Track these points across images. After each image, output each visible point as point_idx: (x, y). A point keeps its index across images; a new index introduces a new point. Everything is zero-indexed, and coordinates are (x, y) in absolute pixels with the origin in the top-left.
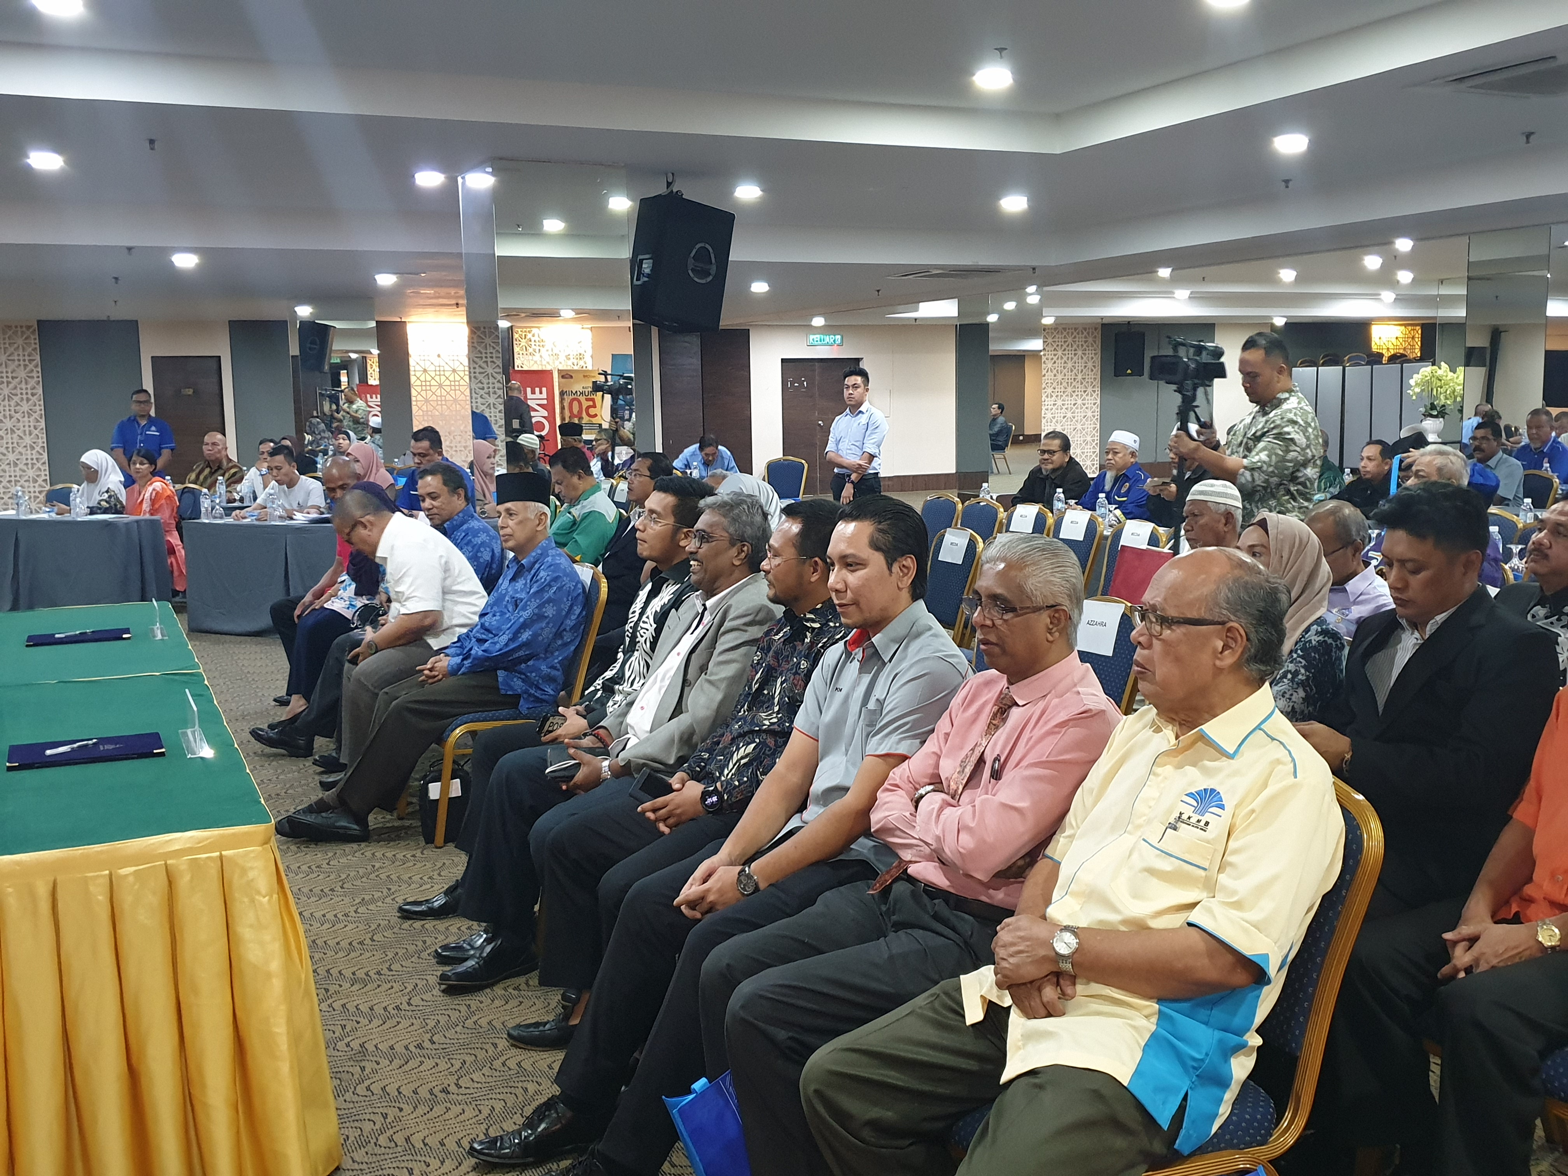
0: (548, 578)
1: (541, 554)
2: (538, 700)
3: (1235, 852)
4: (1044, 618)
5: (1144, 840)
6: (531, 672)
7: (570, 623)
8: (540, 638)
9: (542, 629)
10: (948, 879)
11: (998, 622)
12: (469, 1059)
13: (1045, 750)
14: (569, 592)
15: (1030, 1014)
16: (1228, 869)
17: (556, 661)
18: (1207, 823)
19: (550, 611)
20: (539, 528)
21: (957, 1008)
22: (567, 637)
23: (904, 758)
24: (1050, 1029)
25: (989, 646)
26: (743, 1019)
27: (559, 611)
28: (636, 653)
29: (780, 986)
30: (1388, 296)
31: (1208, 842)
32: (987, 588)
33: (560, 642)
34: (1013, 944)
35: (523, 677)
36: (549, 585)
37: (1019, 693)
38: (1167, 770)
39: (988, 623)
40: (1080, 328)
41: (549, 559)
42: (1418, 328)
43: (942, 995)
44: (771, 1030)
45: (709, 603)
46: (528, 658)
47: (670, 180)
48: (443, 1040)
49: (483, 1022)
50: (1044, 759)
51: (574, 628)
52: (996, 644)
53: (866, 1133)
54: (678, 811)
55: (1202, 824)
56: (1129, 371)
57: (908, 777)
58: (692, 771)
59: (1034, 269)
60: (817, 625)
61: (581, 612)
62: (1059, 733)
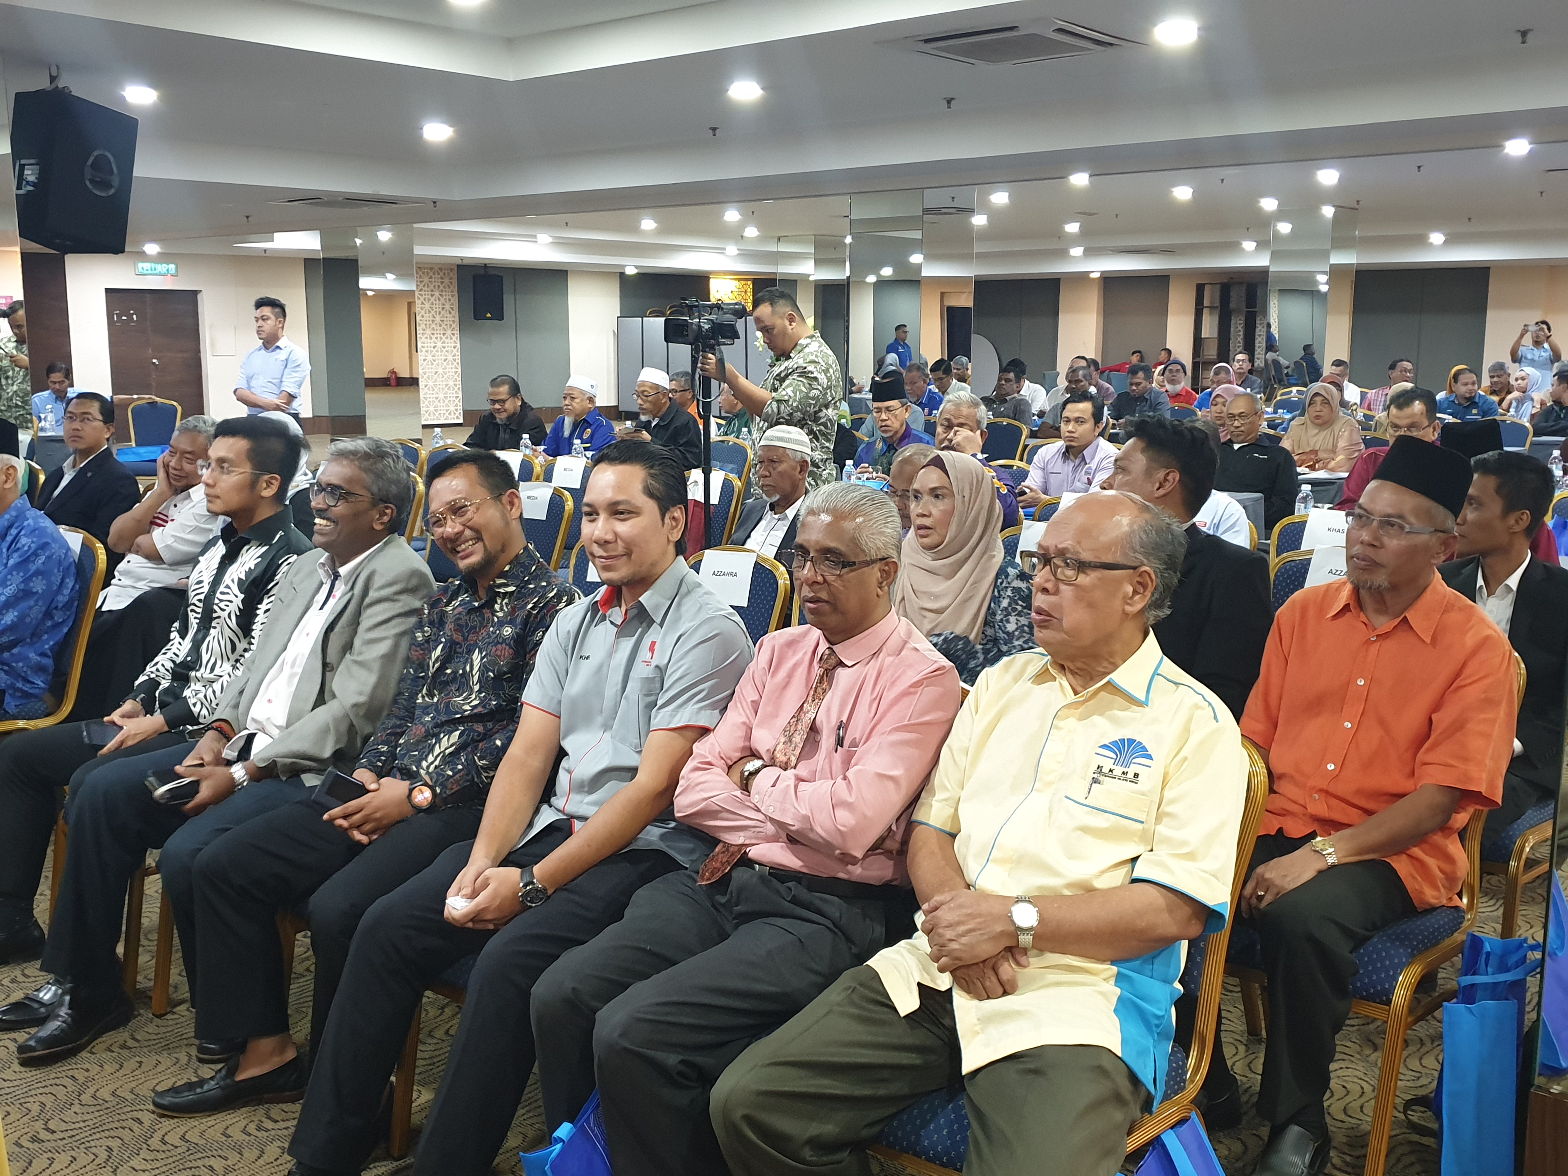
0: (33, 545)
1: (16, 517)
2: (27, 695)
3: (1172, 802)
4: (874, 573)
5: (1067, 797)
6: (17, 662)
7: (62, 599)
8: (28, 620)
9: (30, 608)
10: (799, 859)
11: (830, 578)
12: (115, 1144)
13: (905, 711)
14: (60, 561)
15: (983, 994)
16: (1165, 820)
17: (47, 646)
18: (1136, 775)
19: (38, 585)
20: (7, 486)
21: (879, 998)
22: (58, 617)
23: (704, 731)
24: (1018, 1008)
25: (820, 604)
26: (625, 1049)
27: (49, 584)
28: (212, 631)
29: (658, 1004)
30: (732, 249)
31: (1143, 794)
32: (817, 542)
33: (49, 623)
34: (959, 923)
35: (6, 668)
36: (35, 554)
37: (843, 651)
38: (1071, 723)
39: (820, 579)
40: (436, 268)
41: (31, 521)
42: (750, 282)
43: (858, 987)
44: (659, 1055)
45: (343, 570)
46: (14, 644)
47: (54, 74)
48: (64, 1126)
49: (105, 1093)
50: (906, 722)
51: (67, 606)
52: (827, 602)
53: (807, 1153)
54: (378, 815)
55: (1130, 775)
56: (489, 315)
57: (719, 753)
58: (374, 767)
59: (435, 202)
60: (511, 589)
61: (74, 586)
62: (916, 693)
